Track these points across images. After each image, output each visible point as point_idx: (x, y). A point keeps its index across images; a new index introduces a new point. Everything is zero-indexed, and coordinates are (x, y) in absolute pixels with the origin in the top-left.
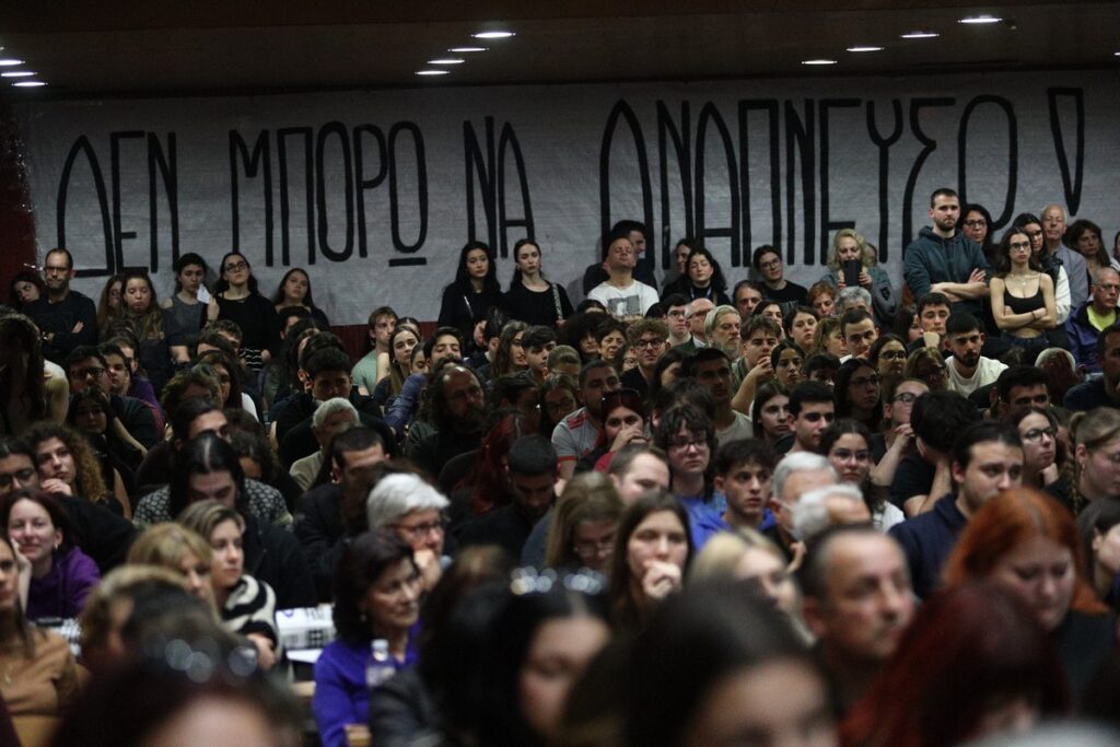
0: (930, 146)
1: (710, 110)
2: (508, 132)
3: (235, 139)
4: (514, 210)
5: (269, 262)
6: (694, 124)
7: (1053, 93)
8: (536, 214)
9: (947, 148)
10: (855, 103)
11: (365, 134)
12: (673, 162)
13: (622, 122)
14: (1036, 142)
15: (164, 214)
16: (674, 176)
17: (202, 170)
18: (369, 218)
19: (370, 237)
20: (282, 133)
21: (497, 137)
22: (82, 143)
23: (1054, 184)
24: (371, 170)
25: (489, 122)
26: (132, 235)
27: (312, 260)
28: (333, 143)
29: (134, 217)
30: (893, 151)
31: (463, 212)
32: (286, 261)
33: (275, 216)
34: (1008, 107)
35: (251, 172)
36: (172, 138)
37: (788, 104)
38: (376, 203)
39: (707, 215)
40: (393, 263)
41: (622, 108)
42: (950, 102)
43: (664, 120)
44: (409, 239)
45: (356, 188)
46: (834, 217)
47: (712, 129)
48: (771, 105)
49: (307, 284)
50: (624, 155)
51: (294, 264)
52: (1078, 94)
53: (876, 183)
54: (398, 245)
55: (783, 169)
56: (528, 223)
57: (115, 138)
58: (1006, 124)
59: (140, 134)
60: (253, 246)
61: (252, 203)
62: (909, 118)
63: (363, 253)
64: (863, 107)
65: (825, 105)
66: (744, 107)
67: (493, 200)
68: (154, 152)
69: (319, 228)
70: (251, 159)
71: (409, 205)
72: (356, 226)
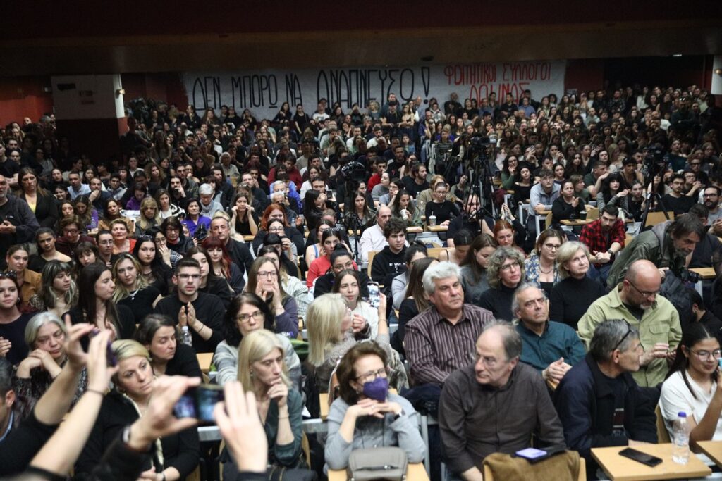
0: (394, 81)
1: (342, 72)
2: (296, 77)
3: (233, 79)
4: (297, 95)
5: (241, 107)
6: (339, 76)
7: (423, 68)
8: (303, 97)
9: (397, 81)
10: (376, 71)
11: (263, 78)
12: (334, 84)
13: (322, 75)
14: (418, 79)
15: (217, 96)
16: (334, 87)
17: (226, 86)
18: (264, 97)
19: (264, 101)
20: (244, 78)
21: (293, 78)
22: (198, 79)
23: (422, 89)
24: (264, 86)
25: (291, 75)
26: (210, 101)
27: (251, 107)
28: (256, 79)
29: (210, 96)
30: (385, 82)
31: (285, 96)
32: (245, 106)
33: (243, 97)
34: (410, 70)
35: (237, 86)
36: (218, 79)
37: (361, 71)
38: (266, 93)
39: (342, 96)
40: (270, 107)
41: (322, 72)
42: (398, 70)
43: (332, 75)
44: (273, 102)
45: (261, 90)
46: (371, 97)
47: (343, 77)
48: (357, 71)
49: (249, 111)
50: (322, 83)
51: (247, 108)
52: (428, 69)
53: (381, 89)
54: (271, 103)
55: (359, 86)
56: (300, 98)
57: (205, 78)
58: (411, 76)
59: (210, 77)
60: (238, 103)
61: (237, 94)
62: (388, 74)
63: (263, 105)
64: (378, 72)
65: (369, 71)
66: (350, 72)
67: (292, 93)
68: (214, 82)
69: (253, 99)
70: (237, 83)
71: (273, 94)
72: (261, 99)
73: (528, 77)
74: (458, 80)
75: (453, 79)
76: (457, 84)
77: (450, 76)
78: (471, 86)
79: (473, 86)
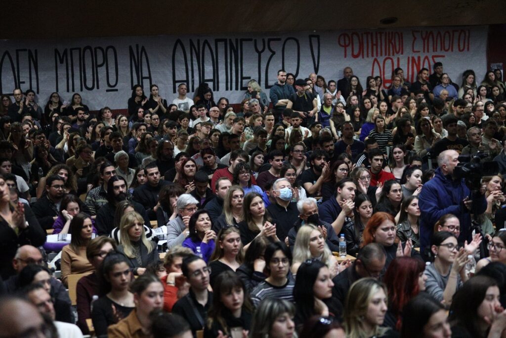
0: (274, 53)
1: (206, 42)
2: (143, 49)
3: (56, 51)
4: (145, 74)
5: (68, 91)
6: (201, 47)
7: (311, 37)
8: (152, 76)
9: (279, 54)
10: (251, 40)
11: (98, 50)
12: (195, 59)
13: (179, 46)
14: (306, 52)
15: (34, 76)
16: (195, 63)
17: (46, 62)
18: (100, 76)
19: (100, 83)
20: (71, 50)
21: (140, 51)
22: (7, 53)
23: (311, 65)
24: (100, 61)
25: (137, 46)
26: (23, 83)
27: (82, 90)
28: (88, 53)
29: (24, 76)
30: (262, 54)
31: (129, 74)
32: (73, 90)
33: (70, 77)
34: (297, 41)
35: (62, 62)
36: (36, 51)
37: (230, 40)
38: (102, 72)
39: (205, 75)
40: (108, 91)
41: (179, 41)
42: (279, 39)
43: (192, 45)
44: (112, 83)
45: (95, 67)
46: (244, 75)
47: (207, 49)
48: (225, 41)
50: (179, 56)
51: (76, 92)
52: (318, 37)
53: (257, 65)
54: (109, 85)
55: (229, 60)
56: (150, 78)
57: (17, 51)
58: (296, 47)
59: (25, 50)
60: (62, 85)
61: (62, 72)
62: (267, 45)
63: (98, 88)
64: (253, 41)
65: (242, 40)
66: (217, 41)
67: (139, 70)
68: (30, 55)
69: (83, 80)
70: (62, 58)
71: (112, 72)
72: (96, 79)
73: (443, 48)
74: (356, 52)
75: (349, 49)
76: (355, 57)
77: (345, 46)
78: (371, 60)
79: (376, 60)
